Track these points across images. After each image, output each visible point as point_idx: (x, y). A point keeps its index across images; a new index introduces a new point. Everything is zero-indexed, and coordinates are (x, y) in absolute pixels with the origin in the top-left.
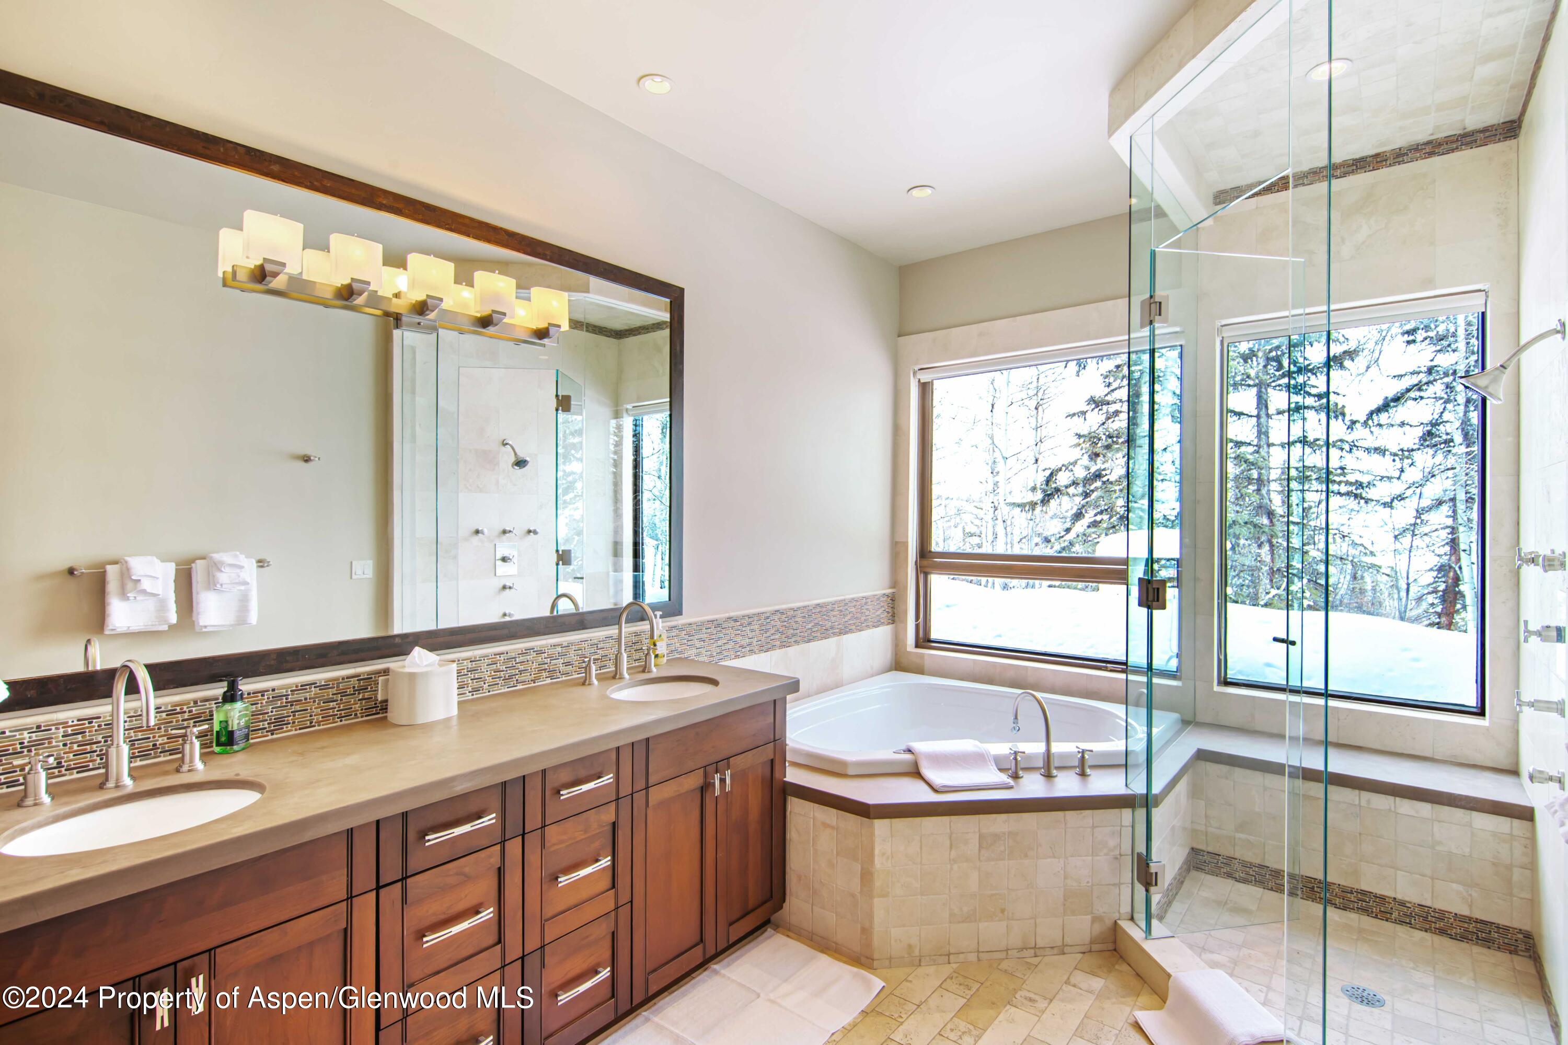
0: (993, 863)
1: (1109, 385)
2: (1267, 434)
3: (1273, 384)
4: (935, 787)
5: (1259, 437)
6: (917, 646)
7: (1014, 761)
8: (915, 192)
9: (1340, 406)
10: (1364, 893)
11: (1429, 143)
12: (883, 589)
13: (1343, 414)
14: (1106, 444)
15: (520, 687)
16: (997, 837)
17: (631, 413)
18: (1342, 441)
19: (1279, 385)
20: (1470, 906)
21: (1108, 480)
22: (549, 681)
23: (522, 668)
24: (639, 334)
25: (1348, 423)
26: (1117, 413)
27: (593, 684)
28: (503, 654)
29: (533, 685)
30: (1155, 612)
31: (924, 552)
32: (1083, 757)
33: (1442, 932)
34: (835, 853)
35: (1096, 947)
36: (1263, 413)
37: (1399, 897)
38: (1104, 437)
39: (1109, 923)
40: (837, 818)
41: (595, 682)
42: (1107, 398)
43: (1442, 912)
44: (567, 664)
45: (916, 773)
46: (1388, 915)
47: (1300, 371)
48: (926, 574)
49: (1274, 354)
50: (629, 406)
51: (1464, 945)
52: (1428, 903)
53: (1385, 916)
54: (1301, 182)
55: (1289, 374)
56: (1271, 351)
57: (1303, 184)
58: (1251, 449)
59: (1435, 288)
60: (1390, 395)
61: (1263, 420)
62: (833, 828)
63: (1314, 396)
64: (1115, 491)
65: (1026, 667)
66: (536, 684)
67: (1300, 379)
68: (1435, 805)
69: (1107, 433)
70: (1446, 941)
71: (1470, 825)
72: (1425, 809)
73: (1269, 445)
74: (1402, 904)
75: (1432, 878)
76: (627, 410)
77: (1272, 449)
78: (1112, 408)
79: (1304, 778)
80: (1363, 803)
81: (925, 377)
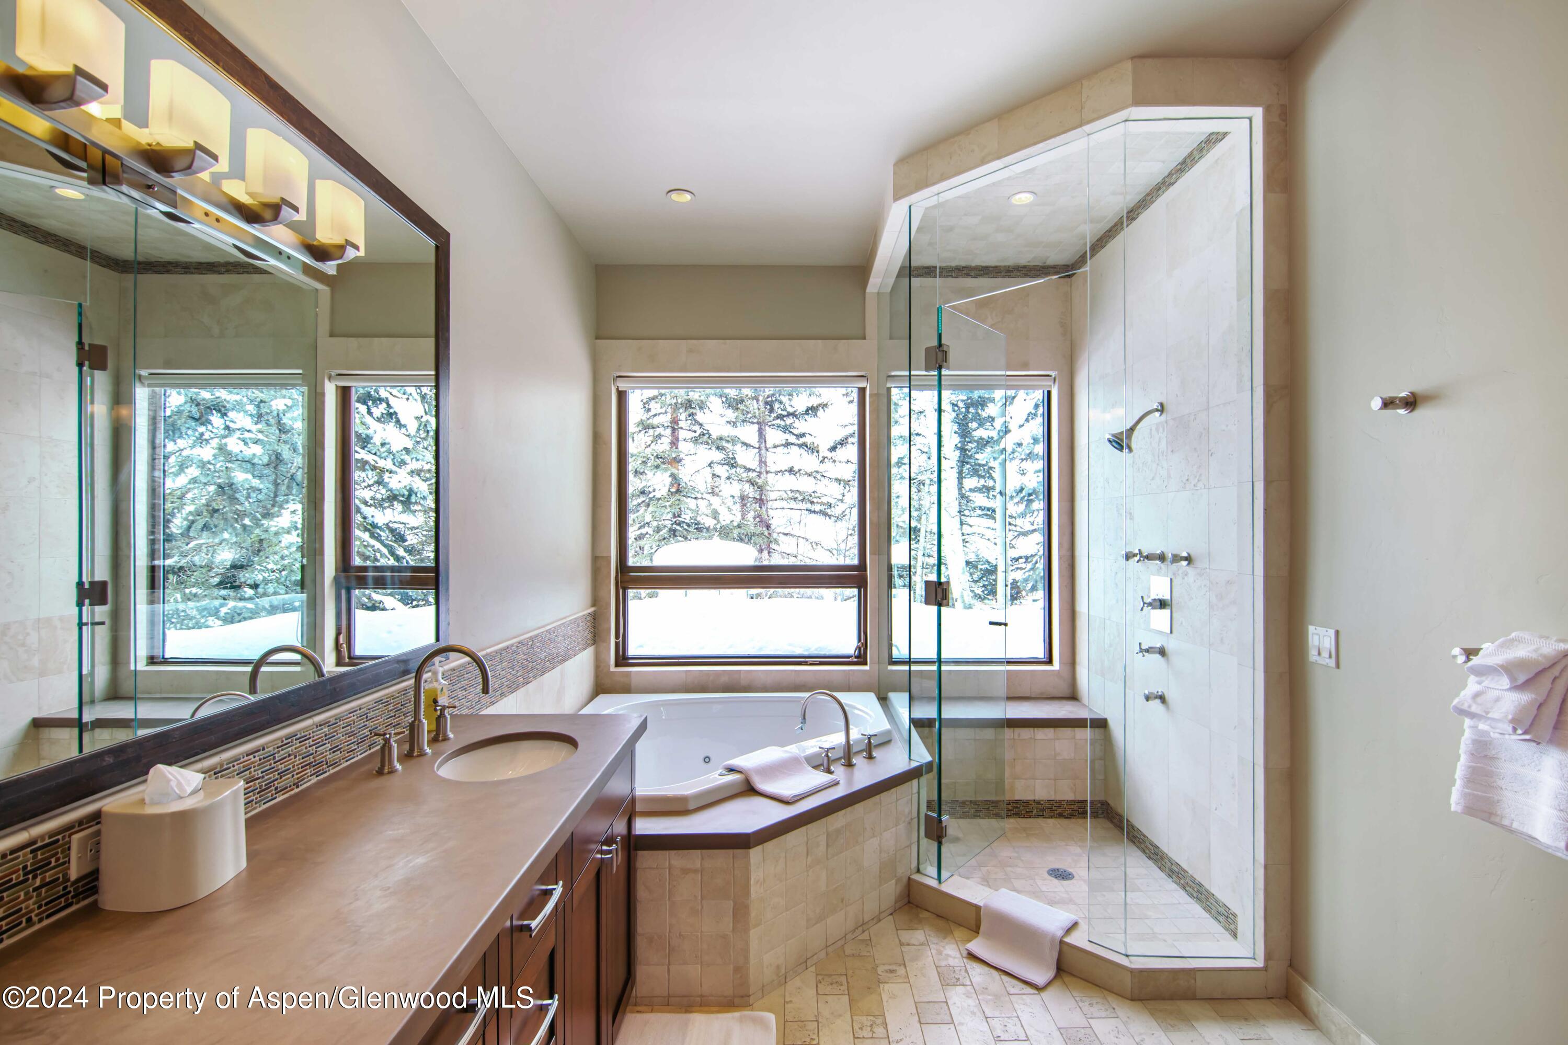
0: (835, 858)
1: (649, 410)
2: (765, 463)
3: (769, 424)
4: (785, 800)
5: (760, 465)
6: (617, 665)
7: (826, 758)
8: (674, 196)
9: (815, 445)
10: (1017, 802)
11: (1025, 267)
12: (587, 609)
13: (818, 452)
14: (656, 464)
15: (280, 798)
16: (838, 832)
17: (146, 383)
18: (817, 472)
19: (774, 425)
20: (1075, 793)
21: (654, 496)
22: (314, 780)
23: (282, 767)
24: (168, 272)
25: (821, 459)
26: (660, 436)
27: (396, 771)
28: (259, 751)
29: (296, 790)
30: (943, 608)
31: (622, 566)
32: (869, 742)
33: (1061, 816)
34: (700, 898)
35: (898, 905)
36: (763, 446)
37: (1037, 798)
38: (652, 458)
39: (905, 880)
40: (702, 859)
41: (398, 766)
42: (650, 421)
43: (1061, 801)
44: (334, 750)
45: (749, 790)
46: (1031, 814)
47: (789, 414)
48: (625, 589)
49: (770, 399)
50: (144, 373)
51: (1073, 820)
52: (1052, 798)
53: (1028, 815)
54: (950, 274)
55: (780, 417)
56: (768, 397)
57: (952, 276)
58: (755, 474)
59: (1028, 370)
60: (838, 438)
61: (763, 451)
62: (696, 871)
63: (795, 435)
64: (665, 507)
65: (740, 671)
66: (301, 788)
67: (789, 421)
68: (1057, 729)
69: (655, 454)
70: (1064, 822)
71: (1074, 738)
72: (1049, 733)
73: (767, 472)
74: (1038, 803)
75: (1055, 780)
76: (140, 377)
77: (769, 475)
78: (658, 431)
79: (1007, 727)
80: (1016, 737)
81: (623, 385)
